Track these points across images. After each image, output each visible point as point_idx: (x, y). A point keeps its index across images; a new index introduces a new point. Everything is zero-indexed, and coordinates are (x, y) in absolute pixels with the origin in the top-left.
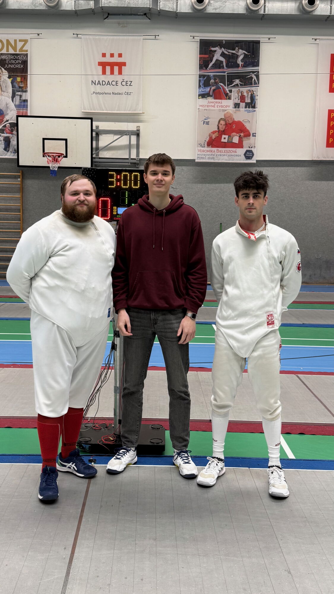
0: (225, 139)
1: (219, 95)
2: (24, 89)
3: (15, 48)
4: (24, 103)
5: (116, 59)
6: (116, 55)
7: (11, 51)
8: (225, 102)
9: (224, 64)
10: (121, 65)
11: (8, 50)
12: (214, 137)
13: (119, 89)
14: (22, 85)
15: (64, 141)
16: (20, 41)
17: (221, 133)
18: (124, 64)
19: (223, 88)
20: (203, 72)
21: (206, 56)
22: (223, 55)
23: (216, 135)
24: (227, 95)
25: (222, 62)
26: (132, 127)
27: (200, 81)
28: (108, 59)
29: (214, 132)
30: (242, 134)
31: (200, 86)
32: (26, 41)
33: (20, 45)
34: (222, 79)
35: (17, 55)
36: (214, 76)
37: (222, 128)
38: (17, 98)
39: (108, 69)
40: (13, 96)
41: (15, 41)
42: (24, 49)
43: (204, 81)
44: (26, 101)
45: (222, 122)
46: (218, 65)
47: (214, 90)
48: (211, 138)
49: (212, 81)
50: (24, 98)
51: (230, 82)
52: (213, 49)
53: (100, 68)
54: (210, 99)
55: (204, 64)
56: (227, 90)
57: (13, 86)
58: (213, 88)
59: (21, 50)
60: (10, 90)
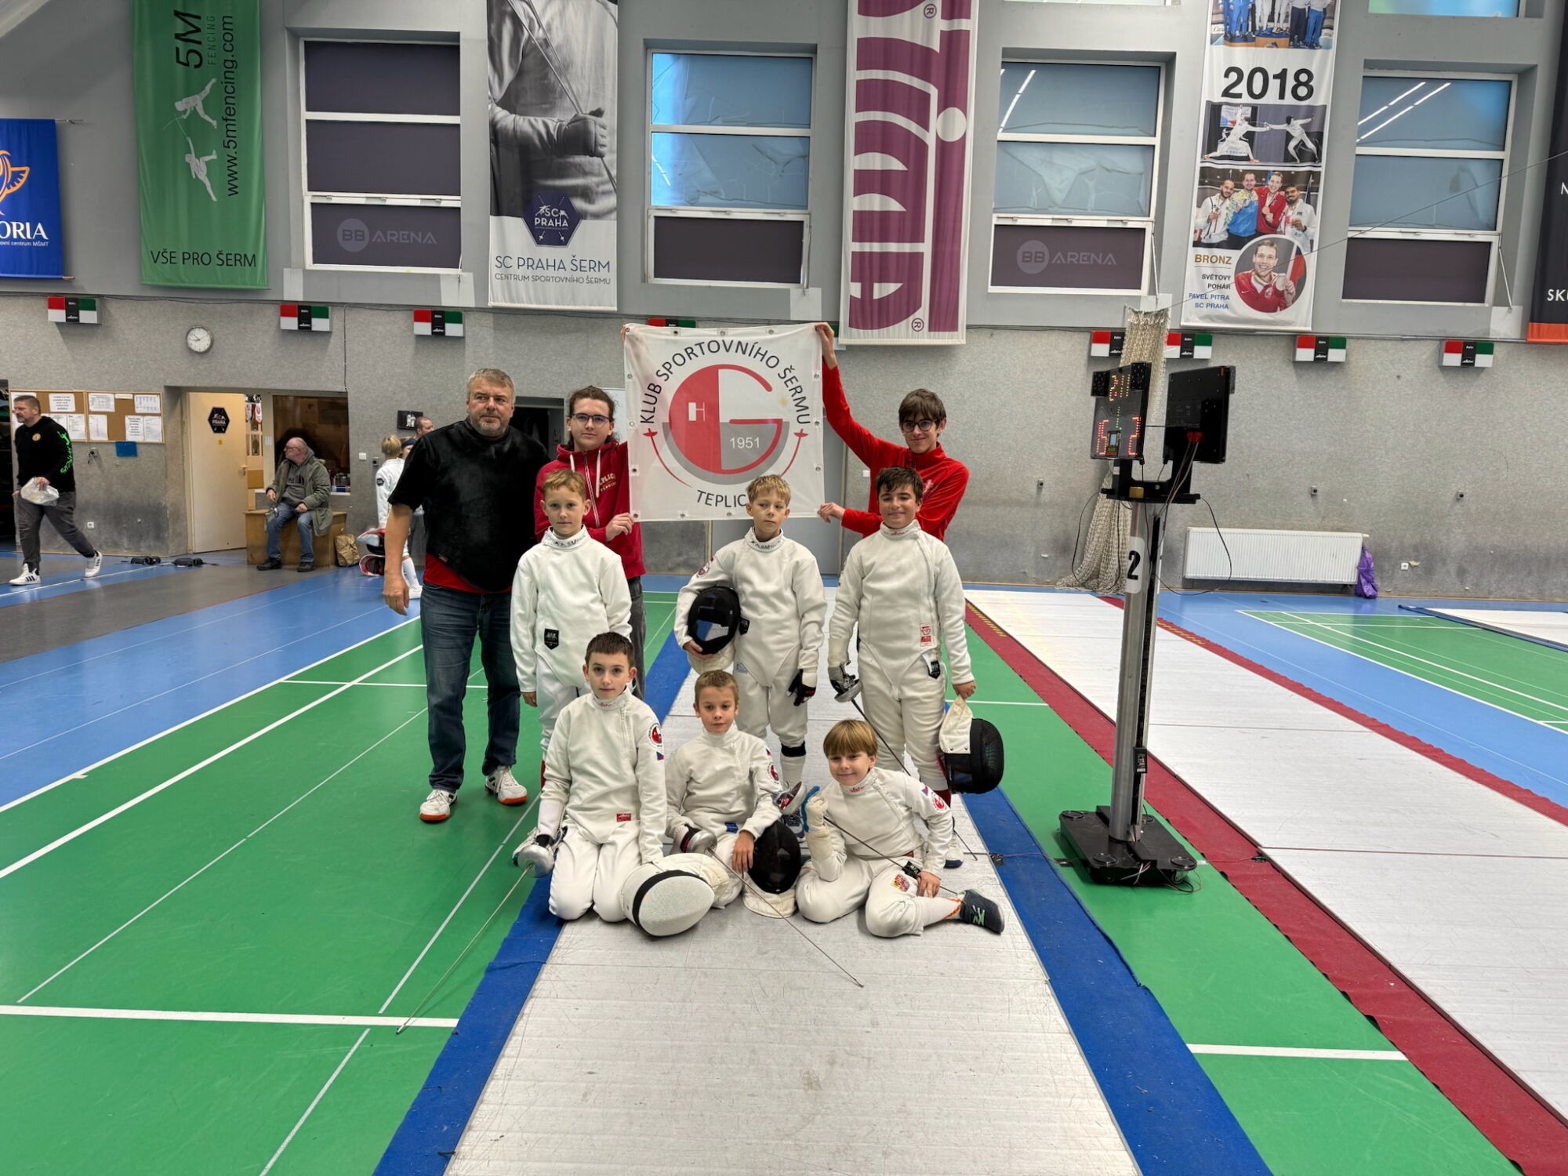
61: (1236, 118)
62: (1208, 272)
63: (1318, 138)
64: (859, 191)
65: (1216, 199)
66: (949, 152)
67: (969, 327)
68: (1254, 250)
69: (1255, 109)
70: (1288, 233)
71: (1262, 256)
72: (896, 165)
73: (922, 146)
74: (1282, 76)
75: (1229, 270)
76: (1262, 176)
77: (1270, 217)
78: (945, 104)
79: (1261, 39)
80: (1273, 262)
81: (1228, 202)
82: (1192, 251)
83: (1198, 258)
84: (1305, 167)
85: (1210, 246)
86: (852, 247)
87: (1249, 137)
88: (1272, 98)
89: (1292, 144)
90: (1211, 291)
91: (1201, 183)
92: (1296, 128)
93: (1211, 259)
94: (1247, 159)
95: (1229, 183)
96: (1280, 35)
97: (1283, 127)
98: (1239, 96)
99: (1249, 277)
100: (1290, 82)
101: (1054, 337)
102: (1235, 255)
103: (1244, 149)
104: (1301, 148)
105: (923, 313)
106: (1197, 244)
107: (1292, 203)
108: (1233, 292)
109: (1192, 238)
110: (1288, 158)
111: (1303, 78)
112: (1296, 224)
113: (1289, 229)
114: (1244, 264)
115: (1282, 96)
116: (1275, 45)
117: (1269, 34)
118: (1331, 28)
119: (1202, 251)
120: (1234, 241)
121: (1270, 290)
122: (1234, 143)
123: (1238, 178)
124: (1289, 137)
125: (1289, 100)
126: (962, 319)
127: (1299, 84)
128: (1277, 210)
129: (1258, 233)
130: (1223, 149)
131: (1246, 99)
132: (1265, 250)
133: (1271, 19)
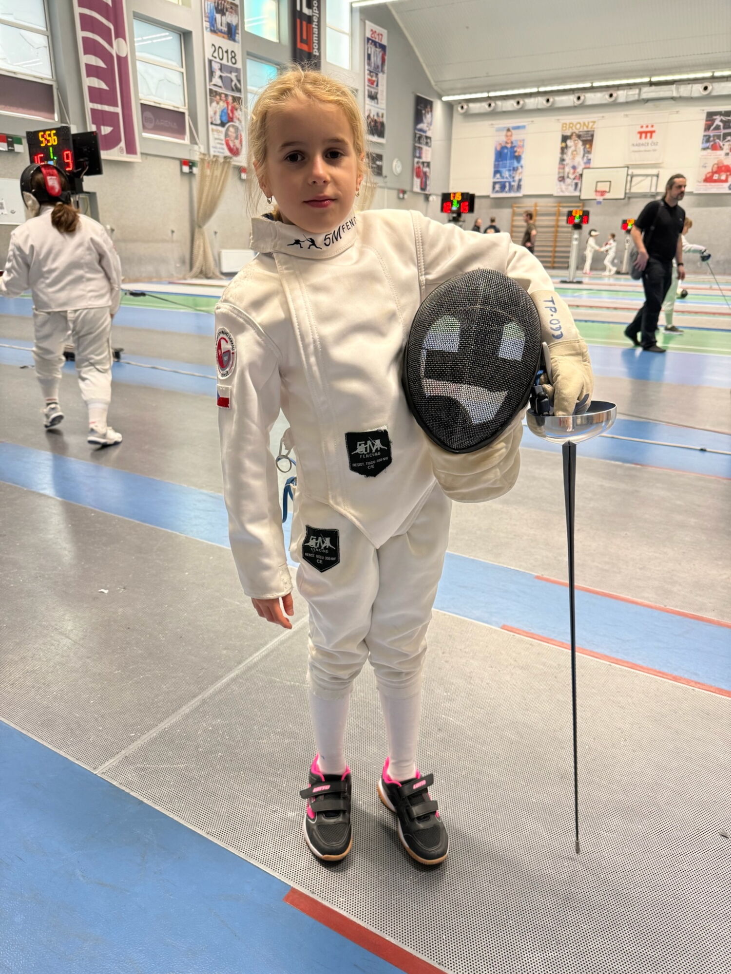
0: (716, 177)
1: (715, 147)
2: (589, 152)
3: (587, 127)
4: (589, 161)
5: (650, 129)
6: (650, 126)
7: (585, 129)
8: (719, 152)
9: (722, 127)
10: (652, 132)
11: (583, 128)
12: (708, 176)
13: (649, 148)
14: (589, 150)
15: (609, 183)
16: (592, 122)
17: (713, 173)
18: (654, 132)
19: (719, 144)
20: (707, 133)
21: (710, 122)
22: (722, 121)
23: (710, 174)
24: (721, 147)
25: (720, 126)
26: (654, 171)
27: (703, 139)
28: (645, 129)
29: (709, 173)
30: (728, 173)
31: (703, 143)
32: (594, 122)
33: (591, 125)
34: (718, 137)
35: (588, 131)
36: (714, 136)
37: (715, 170)
38: (585, 158)
39: (644, 135)
40: (584, 156)
41: (588, 123)
42: (594, 126)
43: (707, 139)
44: (590, 160)
45: (716, 166)
46: (717, 128)
47: (712, 145)
48: (706, 176)
49: (712, 139)
50: (589, 158)
51: (724, 138)
52: (715, 117)
53: (639, 135)
54: (709, 151)
55: (707, 128)
56: (721, 144)
57: (584, 151)
58: (712, 143)
59: (591, 128)
60: (582, 153)
61: (216, 66)
62: (216, 136)
63: (239, 81)
64: (88, 75)
65: (214, 104)
66: (123, 61)
67: (142, 154)
68: (227, 130)
69: (221, 65)
70: (237, 124)
71: (231, 132)
72: (102, 64)
73: (112, 56)
74: (227, 52)
75: (222, 137)
76: (226, 95)
77: (231, 115)
78: (117, 37)
79: (219, 33)
80: (234, 135)
81: (219, 106)
82: (211, 127)
83: (213, 130)
84: (237, 95)
85: (216, 125)
86: (89, 105)
87: (221, 77)
88: (224, 62)
89: (233, 84)
90: (219, 146)
91: (210, 96)
92: (233, 76)
93: (217, 131)
94: (220, 87)
95: (218, 97)
96: (224, 33)
97: (229, 75)
98: (215, 57)
99: (228, 140)
100: (230, 57)
101: (168, 160)
102: (223, 130)
103: (220, 83)
104: (235, 85)
105: (123, 144)
106: (212, 123)
107: (236, 110)
108: (225, 147)
109: (210, 121)
110: (233, 90)
111: (233, 55)
112: (239, 119)
113: (237, 121)
114: (226, 135)
115: (228, 61)
116: (224, 37)
117: (221, 31)
118: (238, 34)
119: (214, 127)
120: (223, 124)
121: (235, 148)
122: (216, 80)
123: (220, 94)
124: (232, 81)
125: (230, 64)
126: (139, 150)
127: (232, 57)
128: (232, 112)
129: (229, 122)
130: (214, 82)
131: (218, 60)
132: (231, 129)
133: (221, 25)
